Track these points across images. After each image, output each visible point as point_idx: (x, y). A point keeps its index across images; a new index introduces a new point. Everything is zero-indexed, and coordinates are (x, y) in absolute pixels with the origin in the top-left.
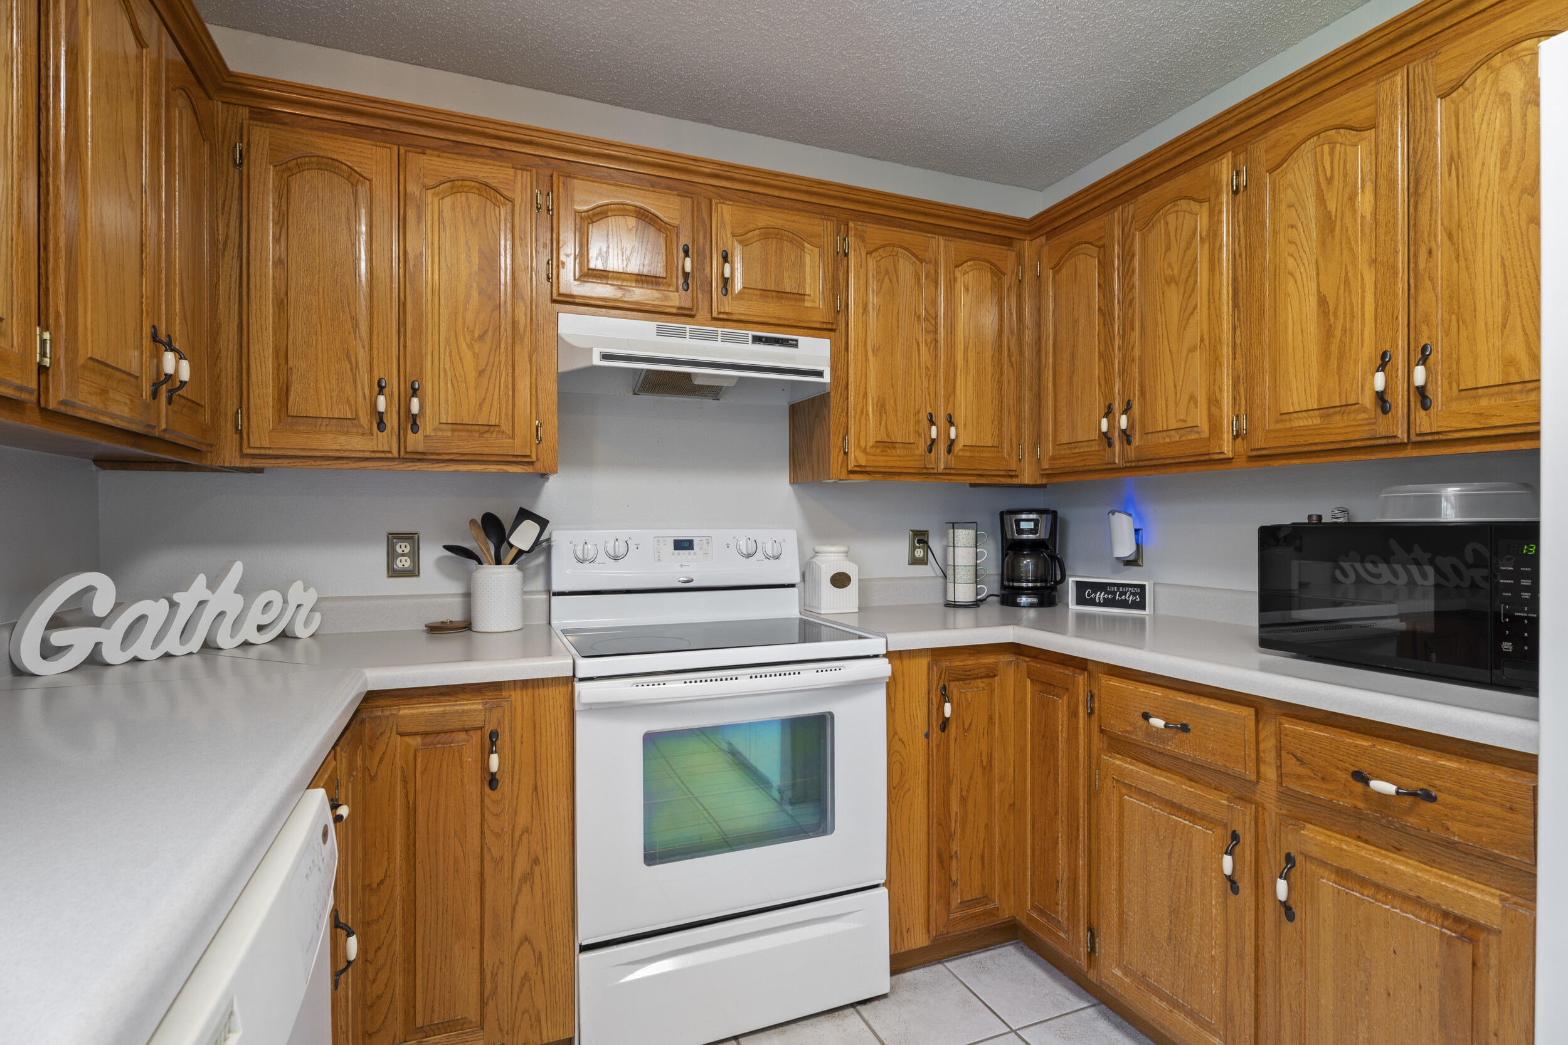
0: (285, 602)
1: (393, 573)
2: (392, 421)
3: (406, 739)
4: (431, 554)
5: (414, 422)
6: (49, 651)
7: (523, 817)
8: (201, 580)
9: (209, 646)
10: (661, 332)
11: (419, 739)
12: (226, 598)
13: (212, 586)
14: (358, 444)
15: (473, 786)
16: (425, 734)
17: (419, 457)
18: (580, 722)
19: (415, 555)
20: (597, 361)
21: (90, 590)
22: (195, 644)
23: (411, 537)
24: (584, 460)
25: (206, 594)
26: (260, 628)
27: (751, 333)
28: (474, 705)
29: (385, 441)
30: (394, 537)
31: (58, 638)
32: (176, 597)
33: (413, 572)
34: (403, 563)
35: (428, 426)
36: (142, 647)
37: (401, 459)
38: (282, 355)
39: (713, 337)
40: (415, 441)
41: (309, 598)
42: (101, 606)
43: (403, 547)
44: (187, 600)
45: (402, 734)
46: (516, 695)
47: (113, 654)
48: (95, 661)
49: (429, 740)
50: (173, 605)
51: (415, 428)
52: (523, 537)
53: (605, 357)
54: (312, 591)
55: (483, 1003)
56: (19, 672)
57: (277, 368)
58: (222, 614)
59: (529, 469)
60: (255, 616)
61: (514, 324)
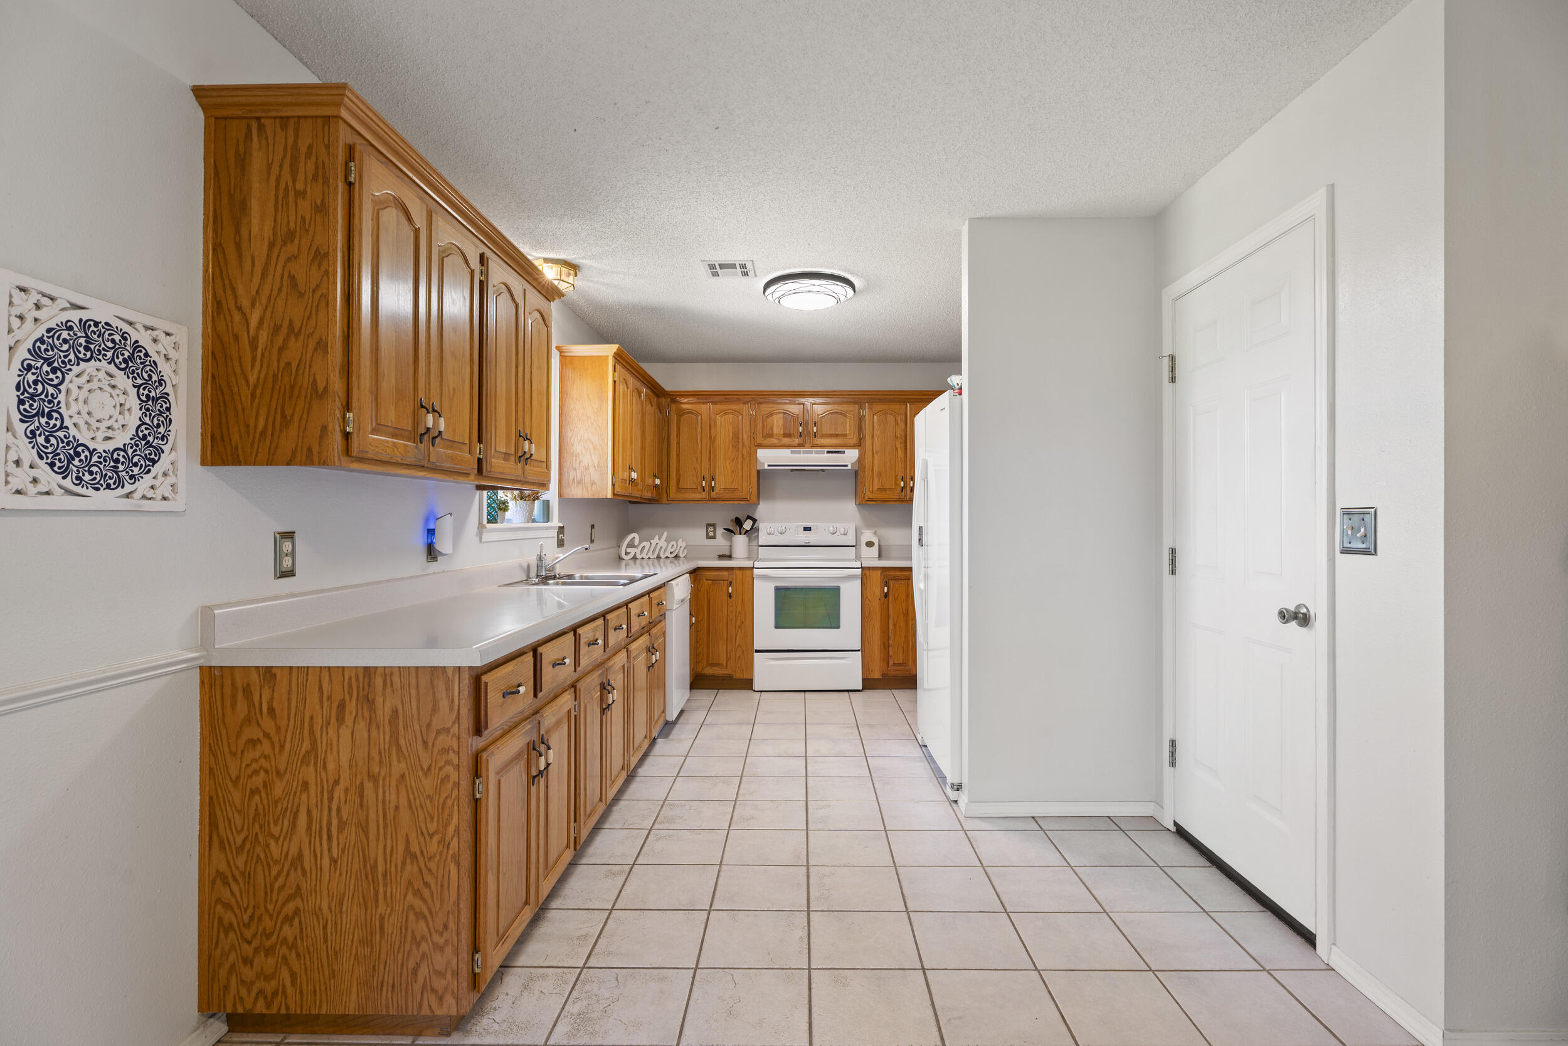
0: (677, 545)
1: (708, 537)
2: (707, 489)
3: (708, 581)
4: (720, 531)
5: (713, 489)
6: (627, 553)
7: (739, 609)
8: (657, 537)
9: (659, 557)
10: (792, 453)
11: (711, 582)
12: (662, 543)
13: (659, 539)
14: (698, 496)
15: (725, 597)
16: (713, 580)
17: (714, 500)
18: (755, 581)
19: (715, 531)
20: (766, 467)
21: (634, 538)
22: (655, 556)
23: (714, 525)
24: (771, 497)
25: (658, 541)
26: (671, 553)
27: (826, 450)
28: (725, 573)
29: (705, 495)
30: (708, 525)
31: (629, 550)
32: (652, 541)
33: (714, 537)
34: (711, 534)
35: (717, 490)
36: (644, 555)
37: (709, 500)
38: (678, 470)
39: (811, 453)
40: (713, 494)
41: (684, 545)
42: (636, 543)
43: (711, 529)
44: (654, 542)
45: (707, 580)
46: (737, 572)
47: (638, 556)
48: (635, 558)
49: (714, 582)
50: (651, 544)
51: (713, 491)
52: (747, 525)
53: (769, 466)
54: (684, 542)
55: (727, 661)
56: (621, 559)
57: (677, 474)
58: (661, 547)
59: (748, 502)
60: (670, 549)
61: (743, 455)
